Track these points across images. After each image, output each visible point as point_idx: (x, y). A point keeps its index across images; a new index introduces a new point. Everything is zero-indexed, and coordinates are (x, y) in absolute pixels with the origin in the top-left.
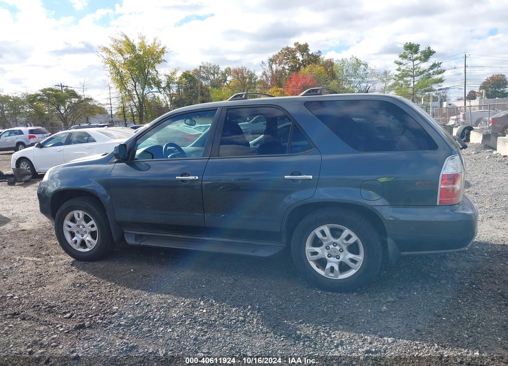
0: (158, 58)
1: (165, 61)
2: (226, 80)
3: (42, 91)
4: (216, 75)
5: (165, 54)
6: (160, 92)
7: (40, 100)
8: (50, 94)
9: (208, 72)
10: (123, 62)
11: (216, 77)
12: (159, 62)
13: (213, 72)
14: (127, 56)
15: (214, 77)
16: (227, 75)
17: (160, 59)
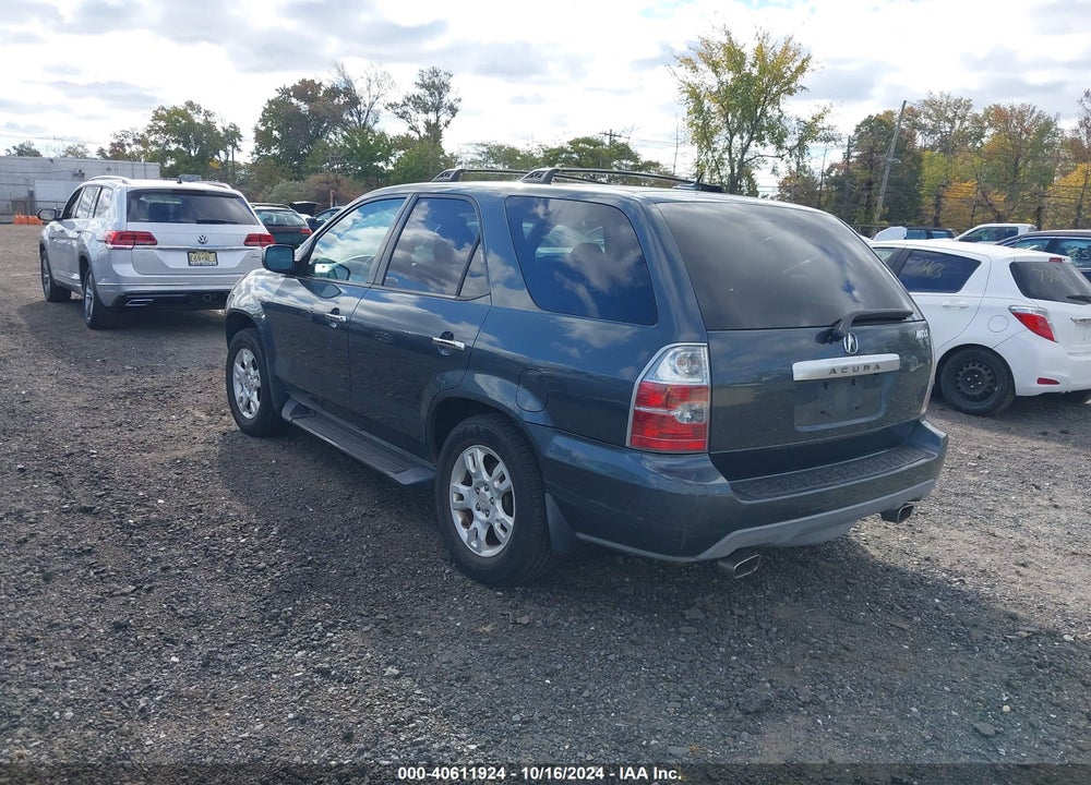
0: (789, 82)
1: (803, 88)
2: (980, 136)
3: (571, 143)
4: (958, 122)
5: (806, 74)
6: (782, 157)
7: (565, 160)
8: (583, 150)
9: (940, 115)
10: (715, 90)
11: (957, 127)
12: (790, 92)
13: (951, 115)
14: (728, 77)
15: (952, 128)
16: (987, 124)
17: (793, 85)
